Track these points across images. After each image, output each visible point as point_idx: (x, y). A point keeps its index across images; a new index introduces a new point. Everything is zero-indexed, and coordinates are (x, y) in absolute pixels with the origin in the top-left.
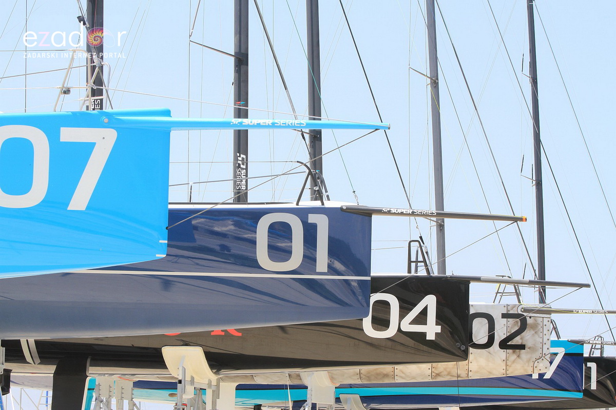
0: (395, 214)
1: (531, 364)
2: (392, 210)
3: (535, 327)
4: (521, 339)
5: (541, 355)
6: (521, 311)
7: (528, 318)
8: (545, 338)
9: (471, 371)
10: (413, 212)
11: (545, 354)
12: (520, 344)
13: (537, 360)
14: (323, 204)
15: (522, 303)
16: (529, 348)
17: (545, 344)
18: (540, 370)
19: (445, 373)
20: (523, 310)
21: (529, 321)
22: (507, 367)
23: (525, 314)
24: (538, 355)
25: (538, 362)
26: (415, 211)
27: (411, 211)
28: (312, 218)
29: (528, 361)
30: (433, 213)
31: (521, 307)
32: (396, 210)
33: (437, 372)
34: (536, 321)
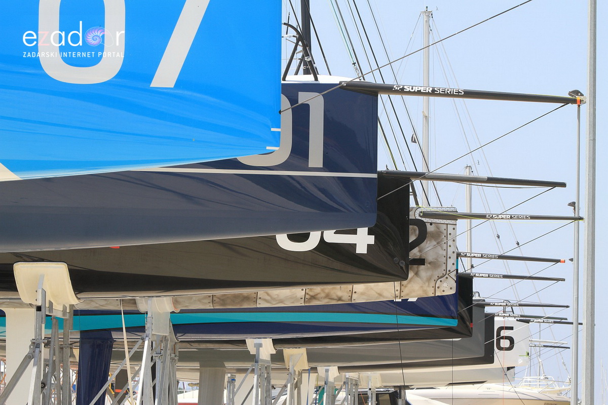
0: (409, 93)
1: (433, 283)
2: (405, 87)
3: (437, 236)
4: (420, 251)
5: (444, 272)
6: (420, 216)
7: (428, 225)
8: (450, 250)
9: (355, 292)
10: (433, 91)
11: (449, 271)
12: (418, 257)
13: (439, 278)
14: (316, 79)
15: (420, 206)
16: (430, 263)
17: (450, 258)
18: (443, 291)
19: (323, 295)
20: (422, 214)
21: (430, 228)
22: (402, 287)
23: (424, 220)
24: (440, 272)
25: (441, 281)
26: (435, 89)
27: (431, 89)
28: (303, 97)
29: (429, 279)
30: (459, 92)
31: (419, 210)
32: (411, 87)
33: (312, 293)
34: (438, 228)
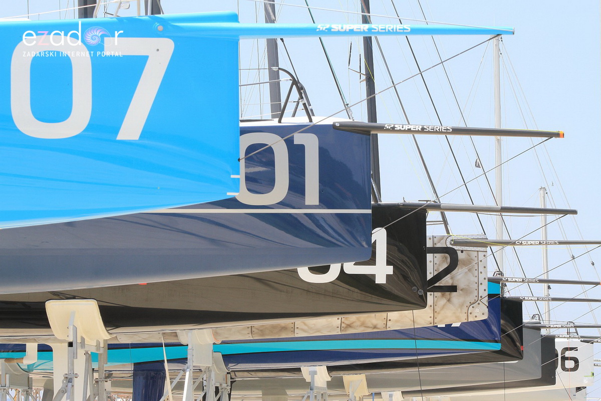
0: (400, 131)
1: (465, 310)
2: (396, 126)
3: (468, 262)
4: (452, 278)
5: (476, 299)
6: (451, 244)
7: (459, 253)
8: (481, 277)
9: (390, 320)
10: (423, 129)
11: (481, 297)
12: (450, 285)
13: (471, 304)
14: (311, 120)
15: (451, 234)
16: (461, 290)
17: (481, 284)
18: (476, 317)
19: (358, 323)
20: (452, 243)
21: (461, 256)
22: (435, 314)
23: (456, 248)
24: (472, 298)
25: (473, 307)
26: (425, 127)
27: (421, 127)
28: (298, 139)
29: (461, 306)
30: (447, 129)
31: (450, 238)
32: (401, 126)
33: (347, 322)
34: (469, 255)
